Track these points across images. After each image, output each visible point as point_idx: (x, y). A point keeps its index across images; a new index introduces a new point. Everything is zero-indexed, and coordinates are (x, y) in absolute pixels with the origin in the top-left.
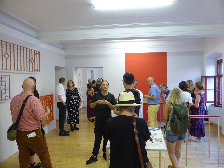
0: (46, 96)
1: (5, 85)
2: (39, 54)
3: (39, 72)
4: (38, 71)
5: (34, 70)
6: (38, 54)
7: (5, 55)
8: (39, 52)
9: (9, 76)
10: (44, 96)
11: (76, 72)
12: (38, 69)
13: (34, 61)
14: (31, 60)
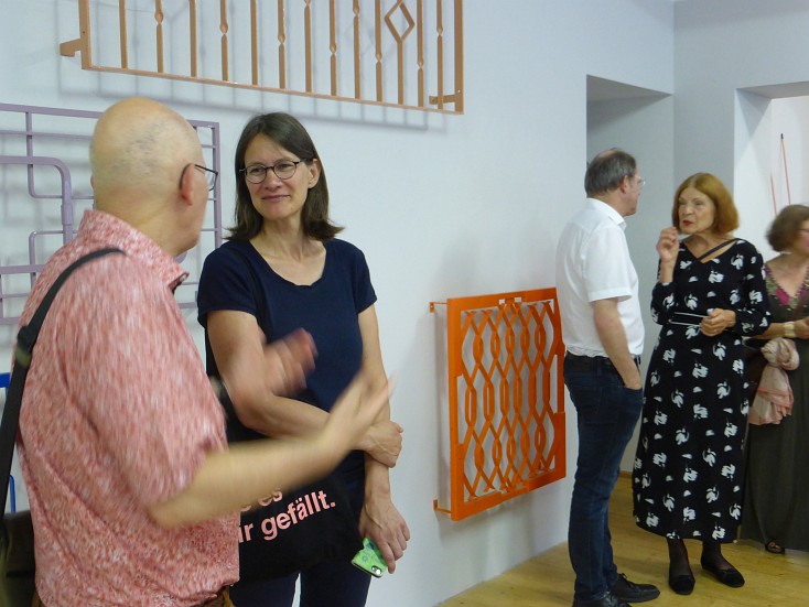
0: (509, 297)
3: (459, 109)
4: (451, 106)
5: (412, 97)
9: (215, 129)
10: (492, 300)
11: (752, 126)
12: (450, 90)
13: (415, 29)
14: (392, 18)
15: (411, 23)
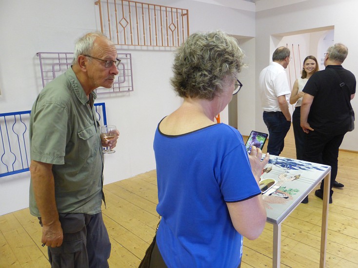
1: (124, 69)
2: (187, 14)
5: (176, 45)
6: (184, 15)
7: (121, 22)
8: (187, 10)
9: (130, 55)
11: (276, 45)
13: (177, 29)
14: (170, 27)
15: (176, 27)
